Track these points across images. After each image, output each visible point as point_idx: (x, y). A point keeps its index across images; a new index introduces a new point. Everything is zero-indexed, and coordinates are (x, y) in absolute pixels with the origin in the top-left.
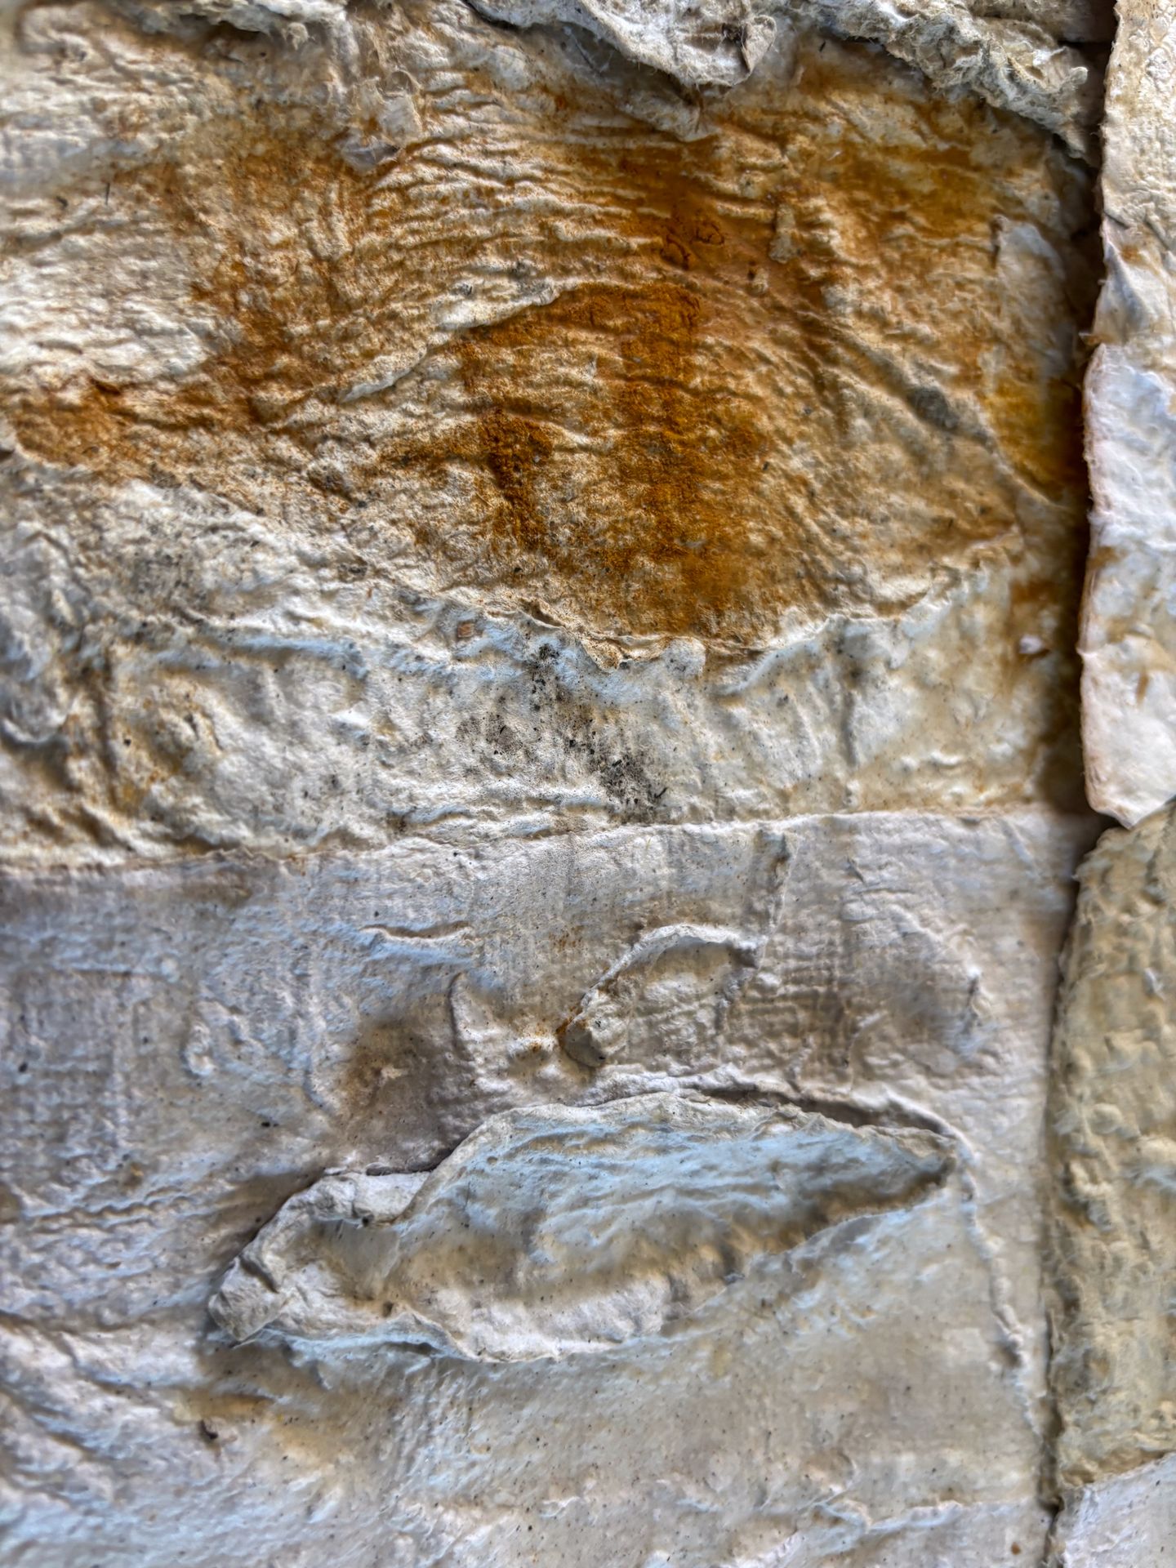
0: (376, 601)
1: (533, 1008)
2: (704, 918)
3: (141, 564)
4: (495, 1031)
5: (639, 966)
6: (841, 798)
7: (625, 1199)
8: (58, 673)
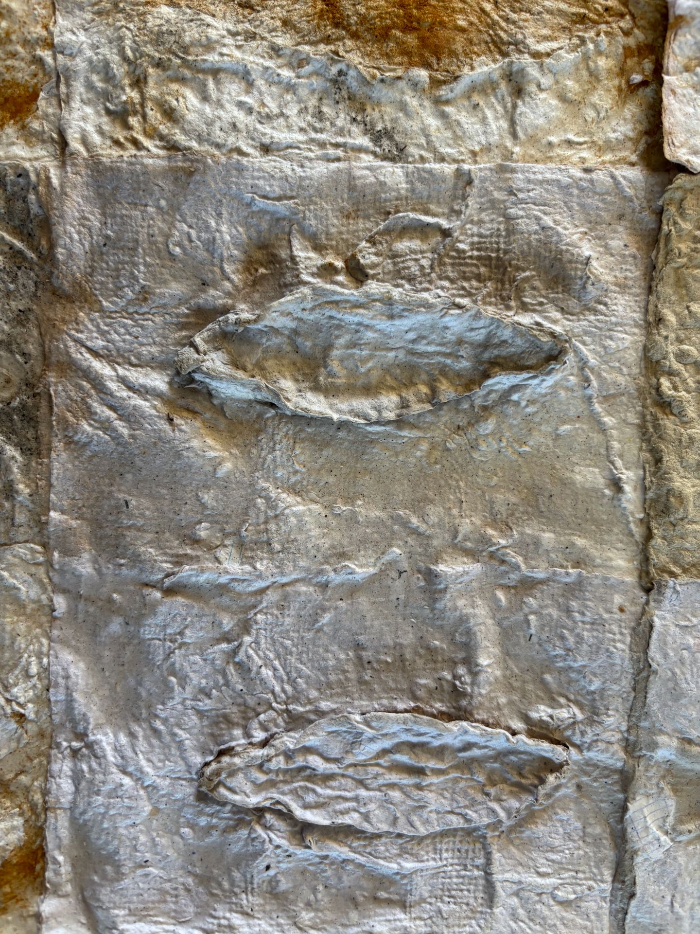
0: (260, 50)
1: (332, 247)
2: (427, 212)
3: (160, 33)
4: (312, 254)
6: (508, 155)
7: (376, 348)
8: (126, 81)
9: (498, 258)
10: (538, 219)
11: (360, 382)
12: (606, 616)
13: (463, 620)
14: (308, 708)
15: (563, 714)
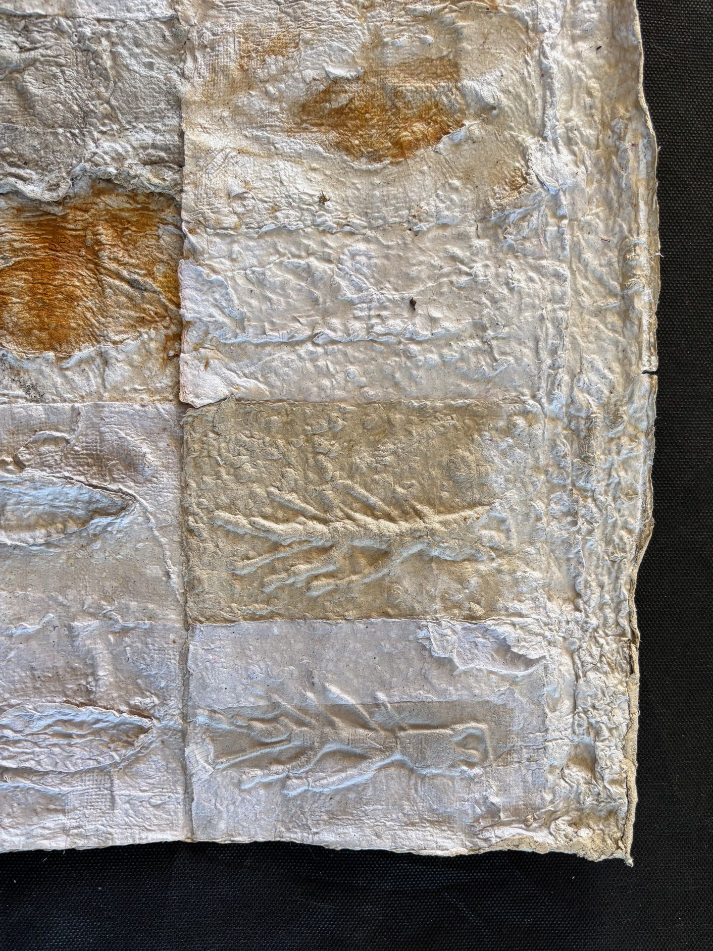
2: (57, 430)
5: (35, 442)
6: (101, 398)
7: (32, 505)
9: (97, 455)
10: (117, 433)
11: (24, 523)
12: (165, 646)
13: (89, 651)
14: (4, 703)
15: (148, 701)
